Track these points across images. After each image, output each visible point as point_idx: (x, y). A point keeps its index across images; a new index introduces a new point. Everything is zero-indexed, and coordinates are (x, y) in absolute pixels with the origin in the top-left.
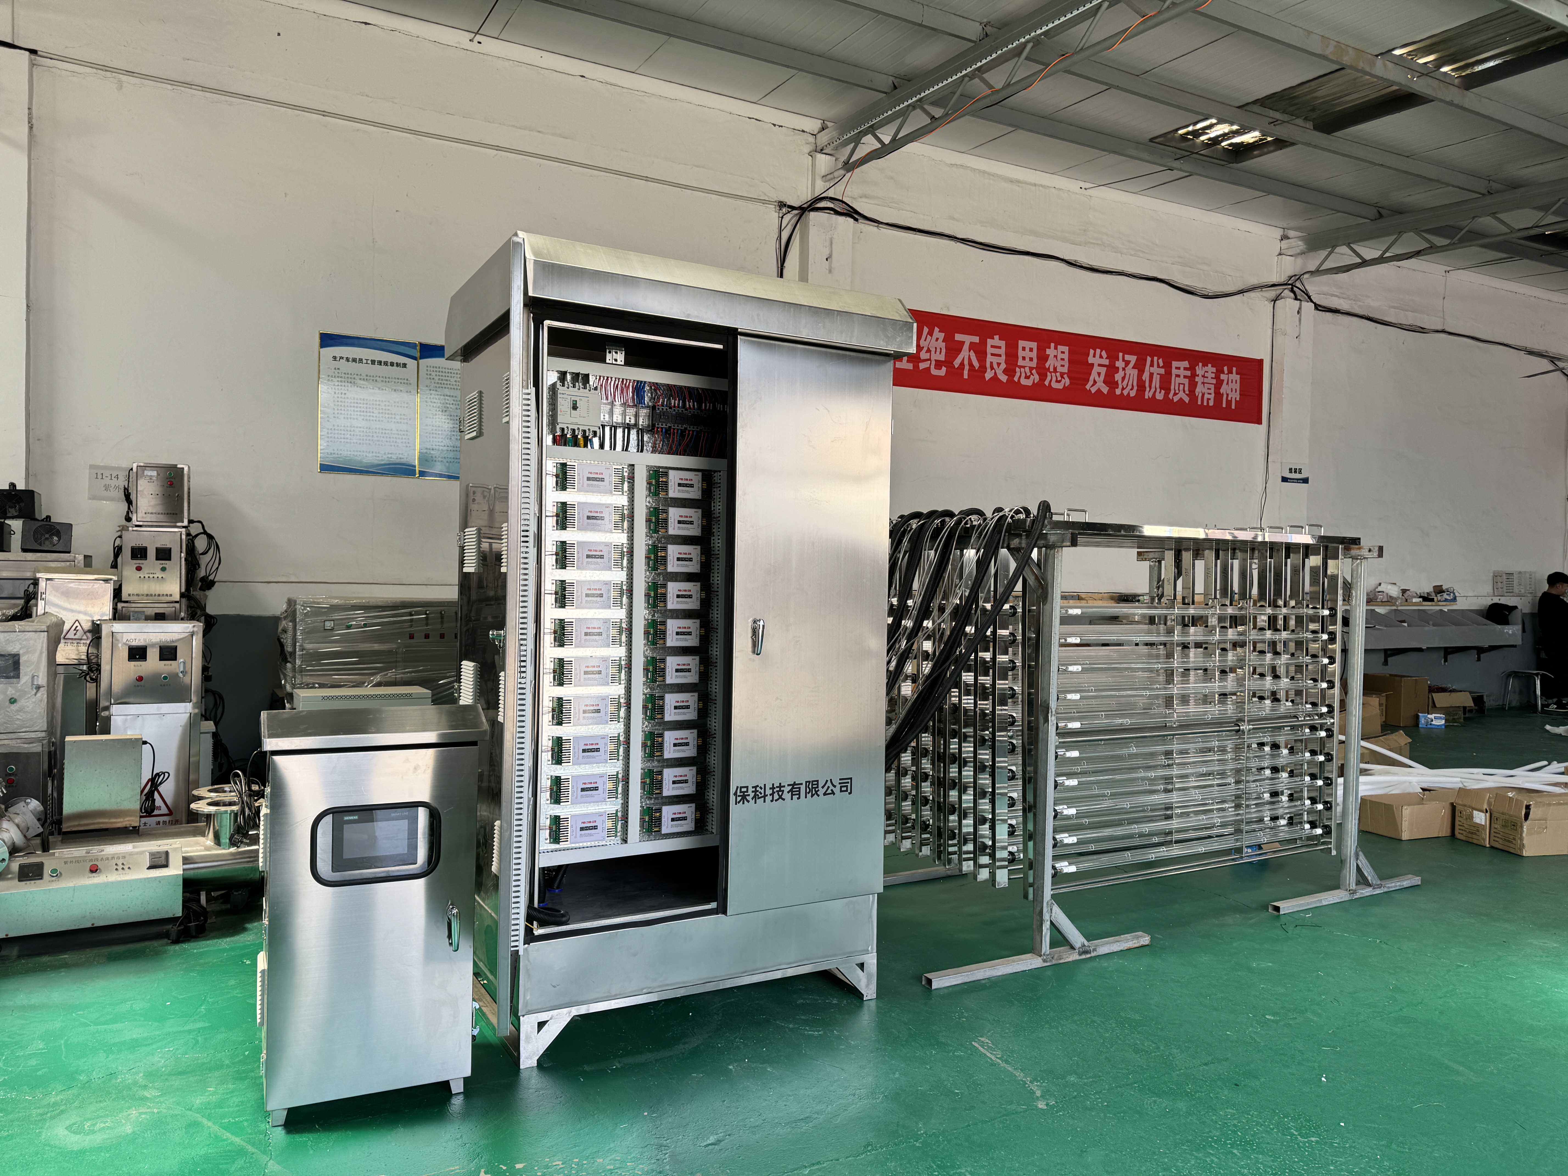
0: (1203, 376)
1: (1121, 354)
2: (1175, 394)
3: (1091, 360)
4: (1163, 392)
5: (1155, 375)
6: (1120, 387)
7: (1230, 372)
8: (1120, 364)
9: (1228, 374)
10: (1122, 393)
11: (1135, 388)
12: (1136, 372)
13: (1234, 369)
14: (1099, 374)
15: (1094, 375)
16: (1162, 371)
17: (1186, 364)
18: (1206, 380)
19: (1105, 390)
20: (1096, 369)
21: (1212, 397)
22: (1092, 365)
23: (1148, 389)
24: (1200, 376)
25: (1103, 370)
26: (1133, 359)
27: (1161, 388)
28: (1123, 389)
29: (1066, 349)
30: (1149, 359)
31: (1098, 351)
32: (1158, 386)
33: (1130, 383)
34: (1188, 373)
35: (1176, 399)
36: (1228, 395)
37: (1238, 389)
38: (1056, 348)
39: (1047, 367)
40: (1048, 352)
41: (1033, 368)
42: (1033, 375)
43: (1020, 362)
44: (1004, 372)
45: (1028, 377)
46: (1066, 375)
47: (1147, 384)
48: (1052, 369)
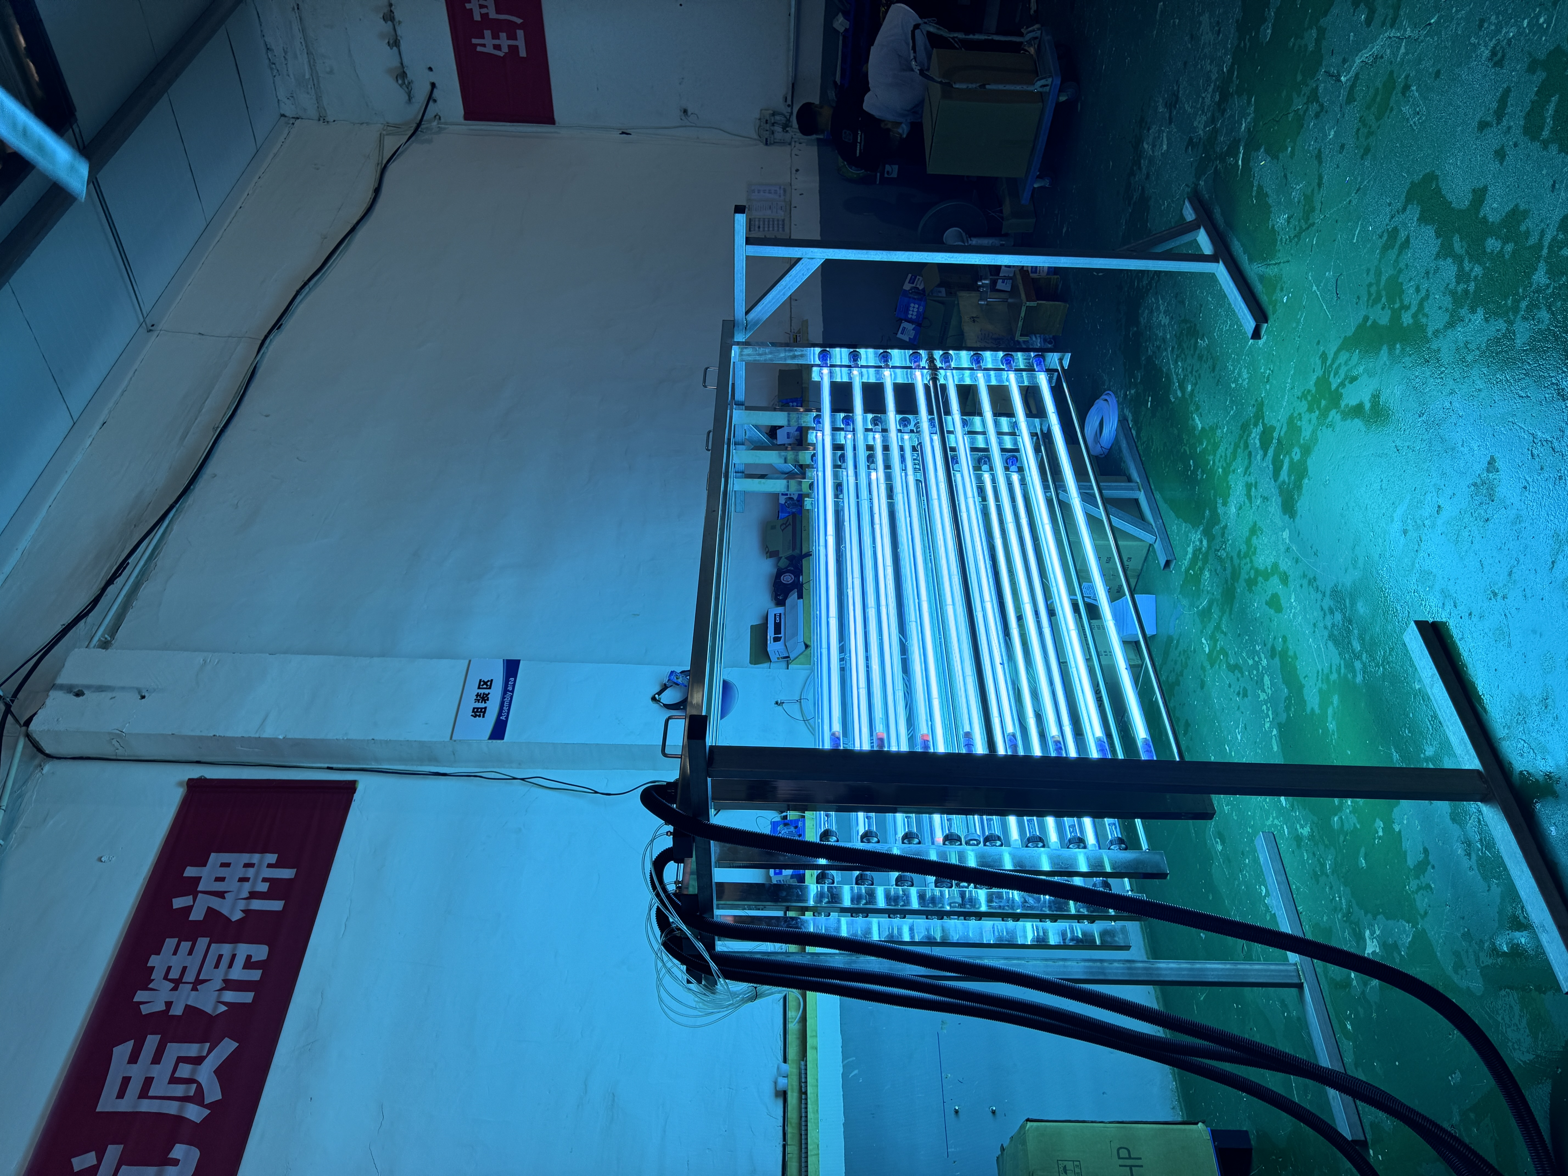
0: (177, 983)
2: (198, 1098)
4: (179, 1150)
7: (191, 887)
9: (195, 895)
13: (190, 872)
16: (114, 1152)
17: (120, 1053)
18: (190, 977)
21: (244, 950)
24: (173, 997)
34: (152, 1041)
35: (213, 1093)
36: (253, 895)
37: (245, 858)
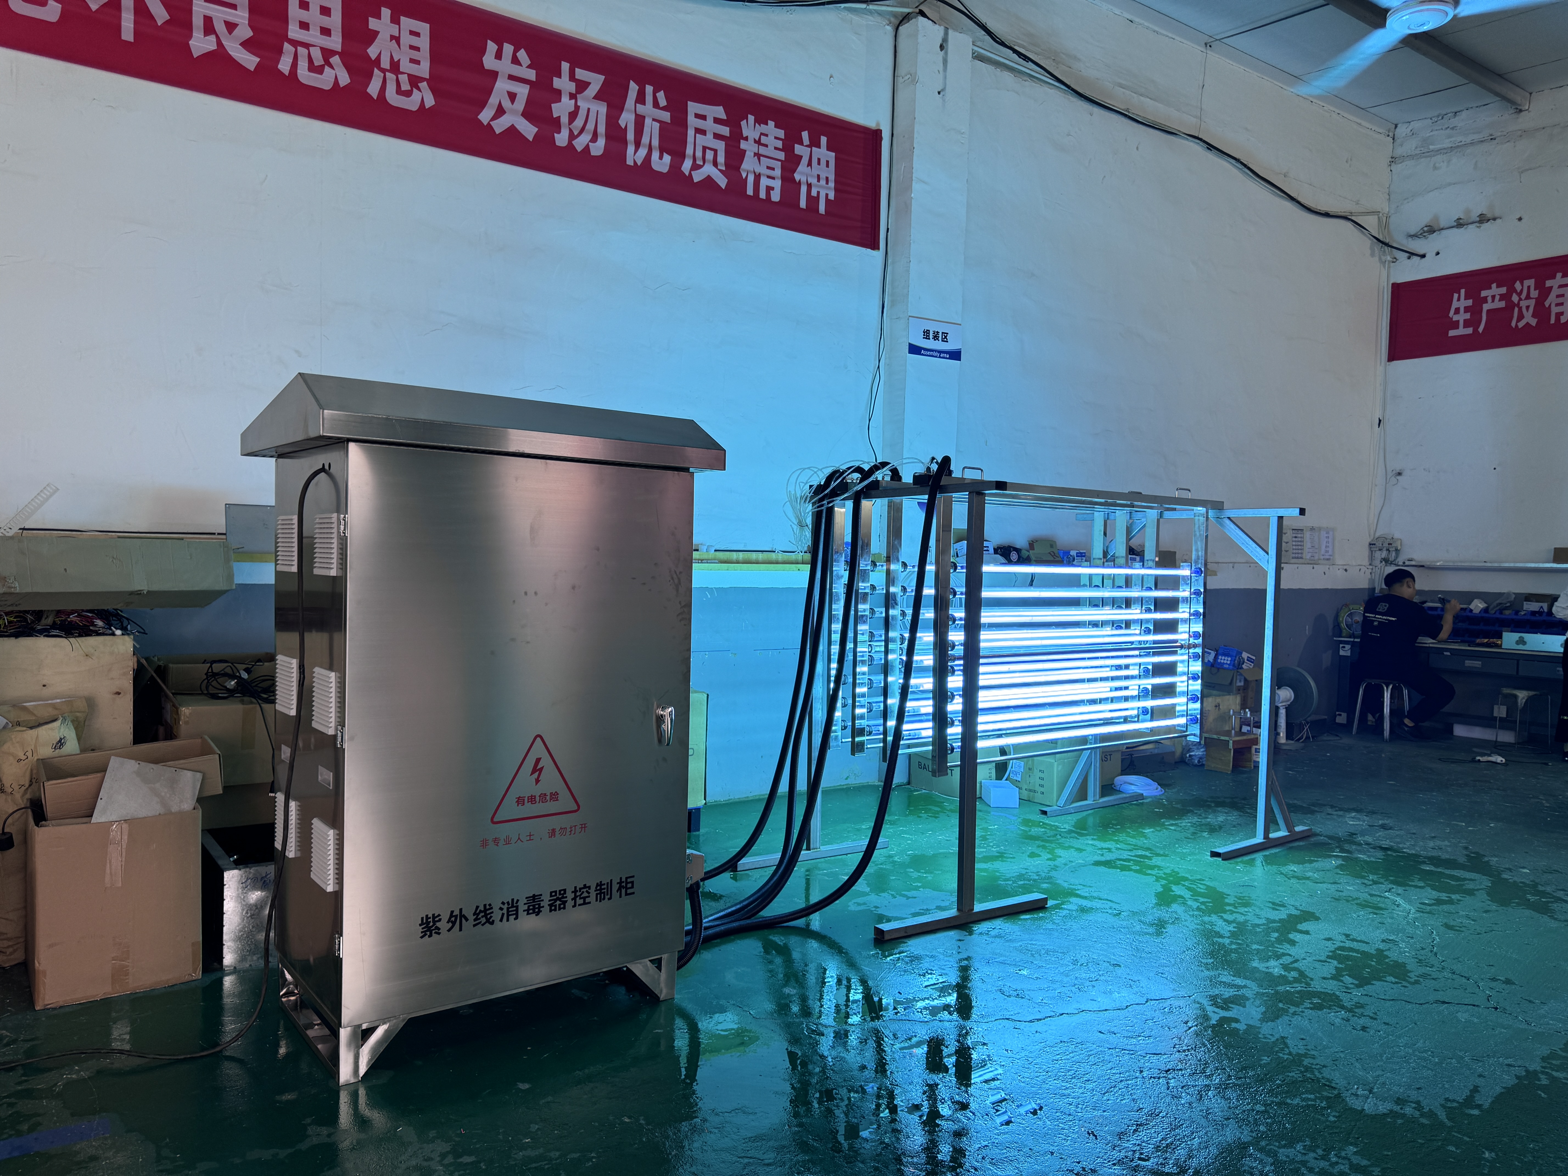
0: (758, 142)
1: (565, 66)
2: (695, 167)
3: (489, 61)
4: (667, 158)
5: (648, 121)
6: (565, 130)
7: (814, 142)
8: (563, 84)
9: (809, 146)
10: (570, 146)
11: (602, 139)
12: (602, 109)
13: (824, 140)
15: (499, 94)
16: (666, 116)
17: (719, 112)
18: (762, 151)
19: (528, 130)
20: (502, 86)
21: (777, 184)
22: (494, 75)
23: (631, 146)
24: (751, 141)
25: (523, 91)
26: (596, 81)
27: (662, 150)
28: (572, 137)
29: (423, 28)
30: (633, 87)
31: (508, 49)
32: (656, 143)
33: (590, 126)
34: (725, 131)
35: (698, 176)
36: (809, 186)
37: (832, 177)
38: (395, 20)
39: (373, 56)
40: (373, 23)
41: (333, 53)
42: (331, 67)
43: (294, 32)
44: (246, 44)
45: (319, 70)
46: (425, 83)
47: (630, 136)
48: (385, 63)
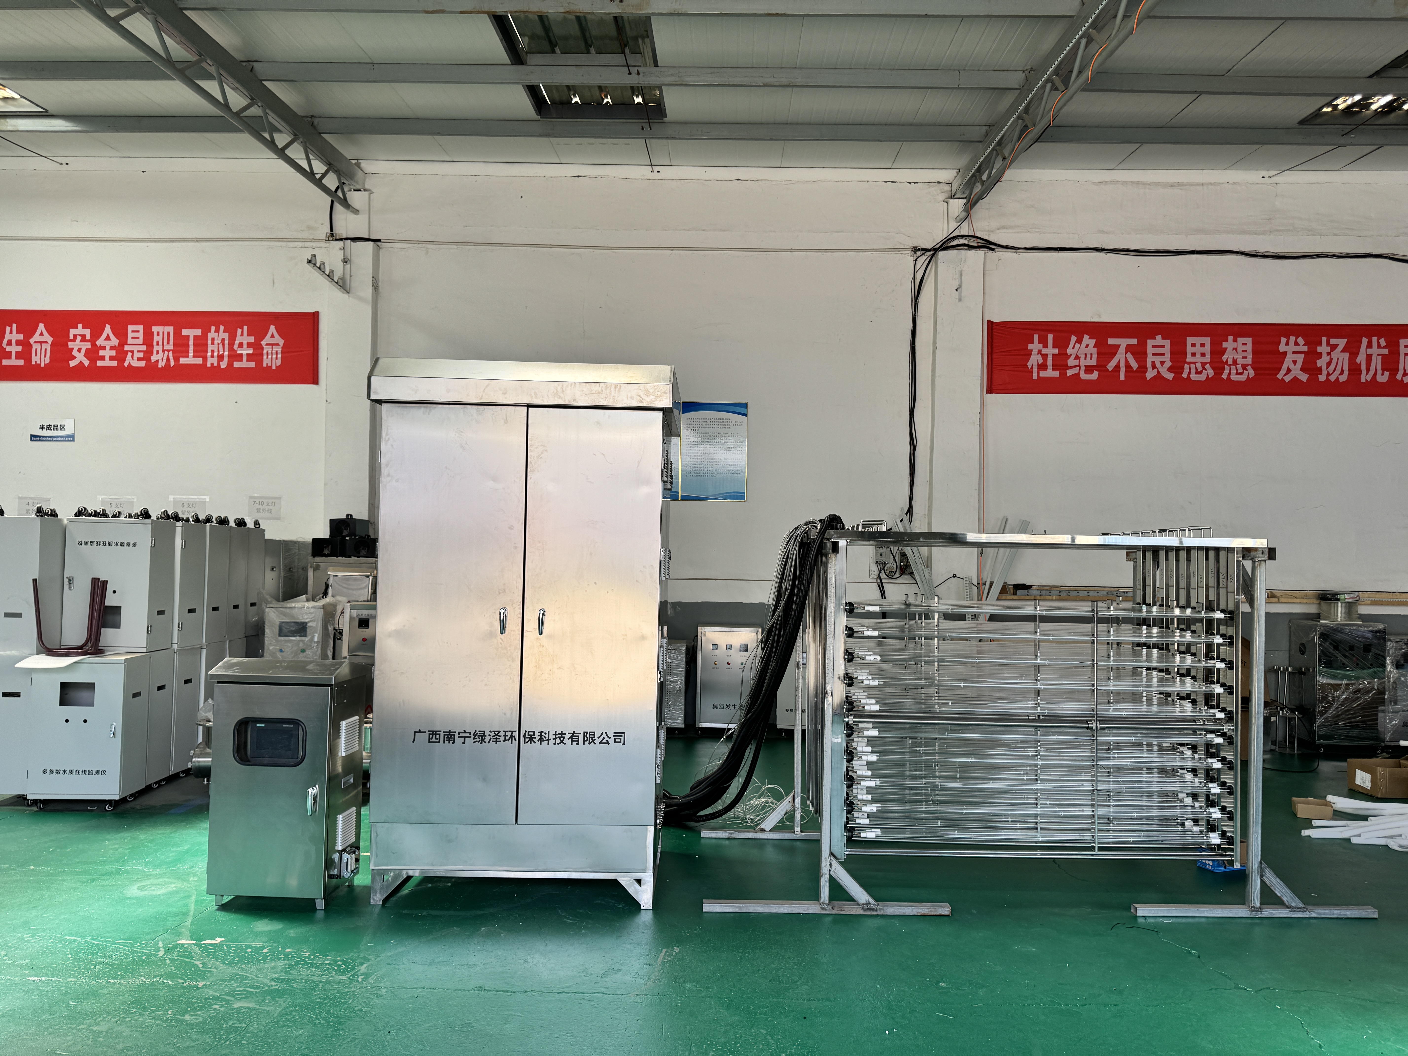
1: (1324, 340)
3: (1282, 348)
4: (1387, 374)
5: (1374, 356)
6: (1325, 372)
8: (1323, 349)
10: (1328, 380)
11: (1346, 372)
12: (1346, 355)
14: (1295, 362)
15: (1288, 362)
16: (1386, 351)
19: (1304, 377)
20: (1289, 358)
22: (1285, 353)
23: (1364, 372)
25: (1300, 358)
26: (1342, 342)
27: (1383, 370)
28: (1329, 374)
29: (1249, 340)
30: (1365, 341)
32: (1379, 368)
33: (1339, 367)
38: (1235, 340)
39: (1225, 360)
40: (1225, 345)
41: (1206, 363)
42: (1206, 370)
43: (1189, 358)
44: (1170, 369)
45: (1200, 373)
46: (1250, 366)
47: (1363, 367)
48: (1230, 362)
